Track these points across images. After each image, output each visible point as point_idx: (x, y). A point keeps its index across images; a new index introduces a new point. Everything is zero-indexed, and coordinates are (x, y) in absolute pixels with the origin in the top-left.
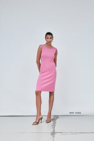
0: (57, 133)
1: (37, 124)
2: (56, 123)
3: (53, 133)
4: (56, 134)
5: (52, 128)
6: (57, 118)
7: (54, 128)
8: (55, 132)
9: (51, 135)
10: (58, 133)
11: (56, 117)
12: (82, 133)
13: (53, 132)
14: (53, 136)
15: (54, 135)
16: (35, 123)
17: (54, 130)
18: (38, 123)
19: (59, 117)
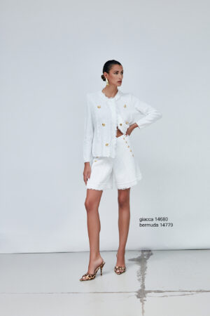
0: (150, 292)
1: (91, 279)
2: (146, 268)
3: (142, 294)
4: (148, 294)
5: (139, 280)
6: (149, 256)
7: (143, 280)
8: (146, 289)
9: (138, 297)
10: (153, 293)
11: (145, 253)
12: (201, 291)
13: (140, 290)
14: (141, 301)
15: (144, 298)
16: (87, 277)
17: (143, 286)
18: (92, 277)
19: (152, 254)
